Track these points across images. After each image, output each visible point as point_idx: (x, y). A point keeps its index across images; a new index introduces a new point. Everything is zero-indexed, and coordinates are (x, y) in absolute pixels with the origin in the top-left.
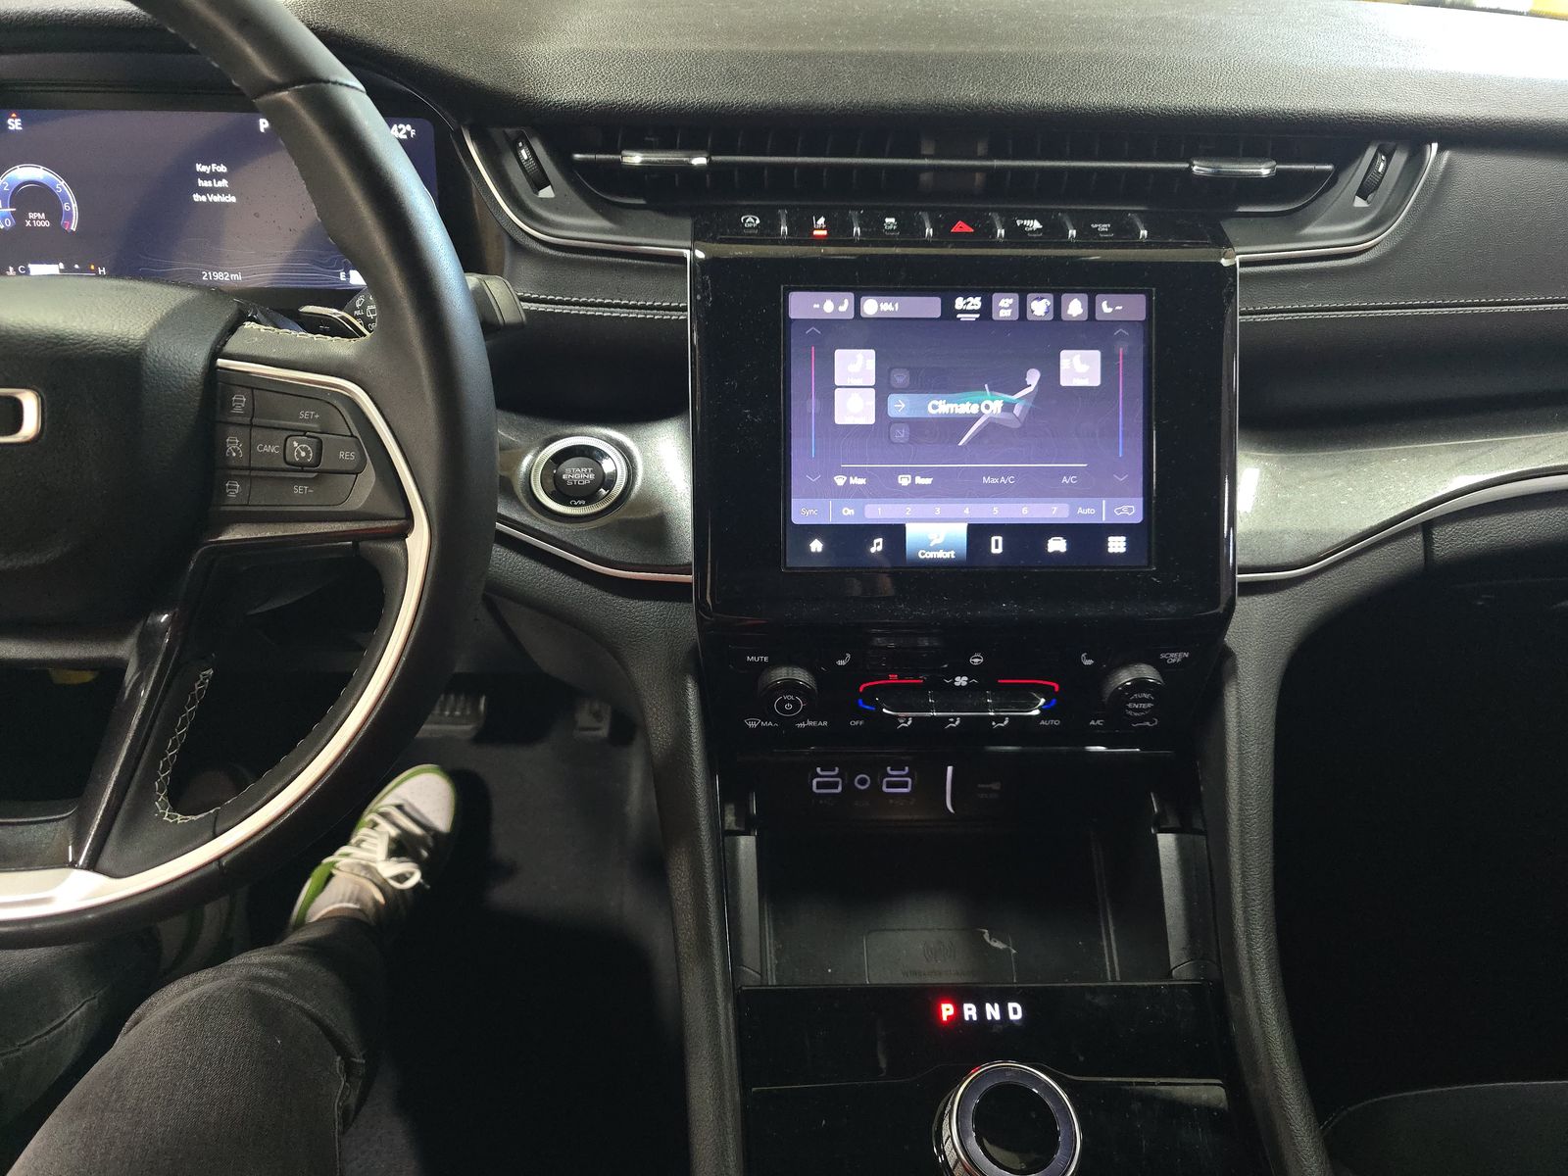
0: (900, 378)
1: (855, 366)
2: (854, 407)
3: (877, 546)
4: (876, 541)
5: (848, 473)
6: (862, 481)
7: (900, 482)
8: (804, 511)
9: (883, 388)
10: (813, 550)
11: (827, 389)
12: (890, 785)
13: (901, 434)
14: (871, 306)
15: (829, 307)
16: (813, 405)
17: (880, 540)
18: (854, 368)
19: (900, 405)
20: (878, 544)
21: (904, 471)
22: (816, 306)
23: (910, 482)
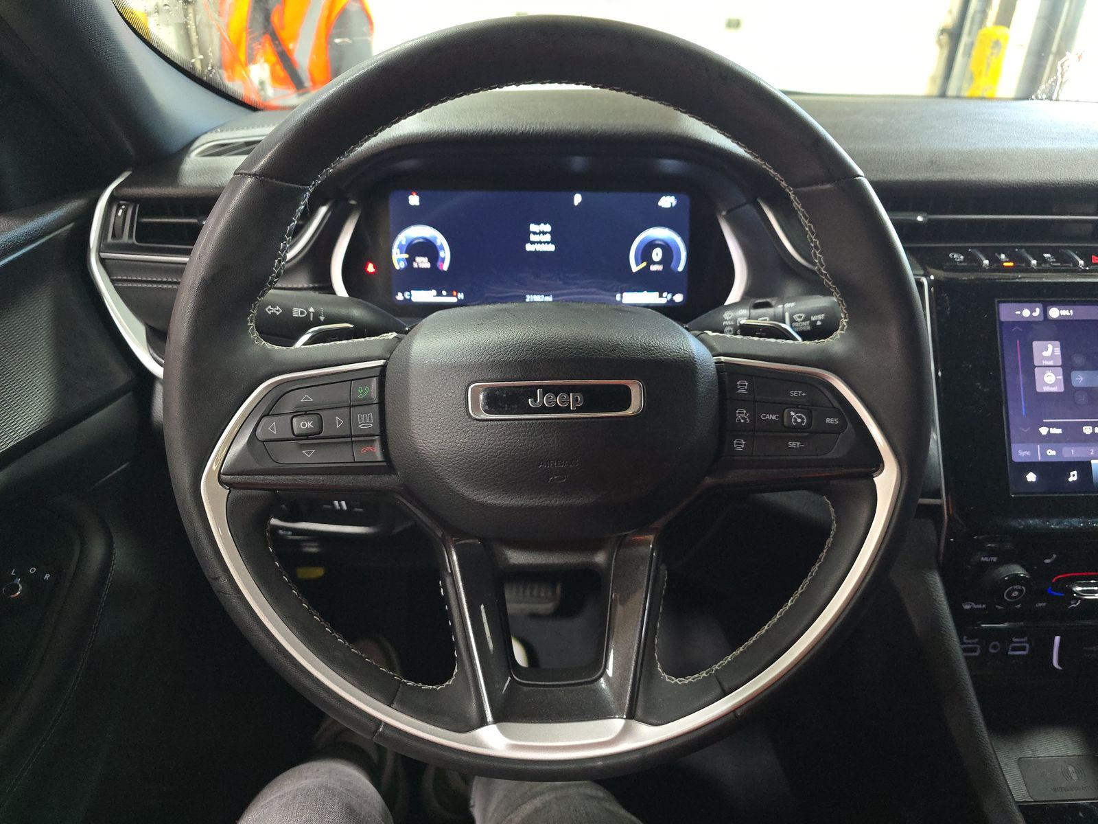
0: (1079, 360)
1: (1048, 352)
2: (1050, 381)
3: (1073, 477)
4: (1072, 473)
5: (1049, 425)
6: (1059, 431)
7: (1084, 431)
8: (1021, 453)
9: (1068, 367)
10: (1029, 480)
11: (1029, 368)
12: (1014, 649)
13: (1083, 399)
14: (1054, 313)
15: (1026, 313)
16: (1021, 378)
17: (1075, 473)
18: (1047, 354)
19: (1079, 379)
20: (1074, 475)
21: (1087, 424)
22: (1019, 312)
23: (1091, 431)
